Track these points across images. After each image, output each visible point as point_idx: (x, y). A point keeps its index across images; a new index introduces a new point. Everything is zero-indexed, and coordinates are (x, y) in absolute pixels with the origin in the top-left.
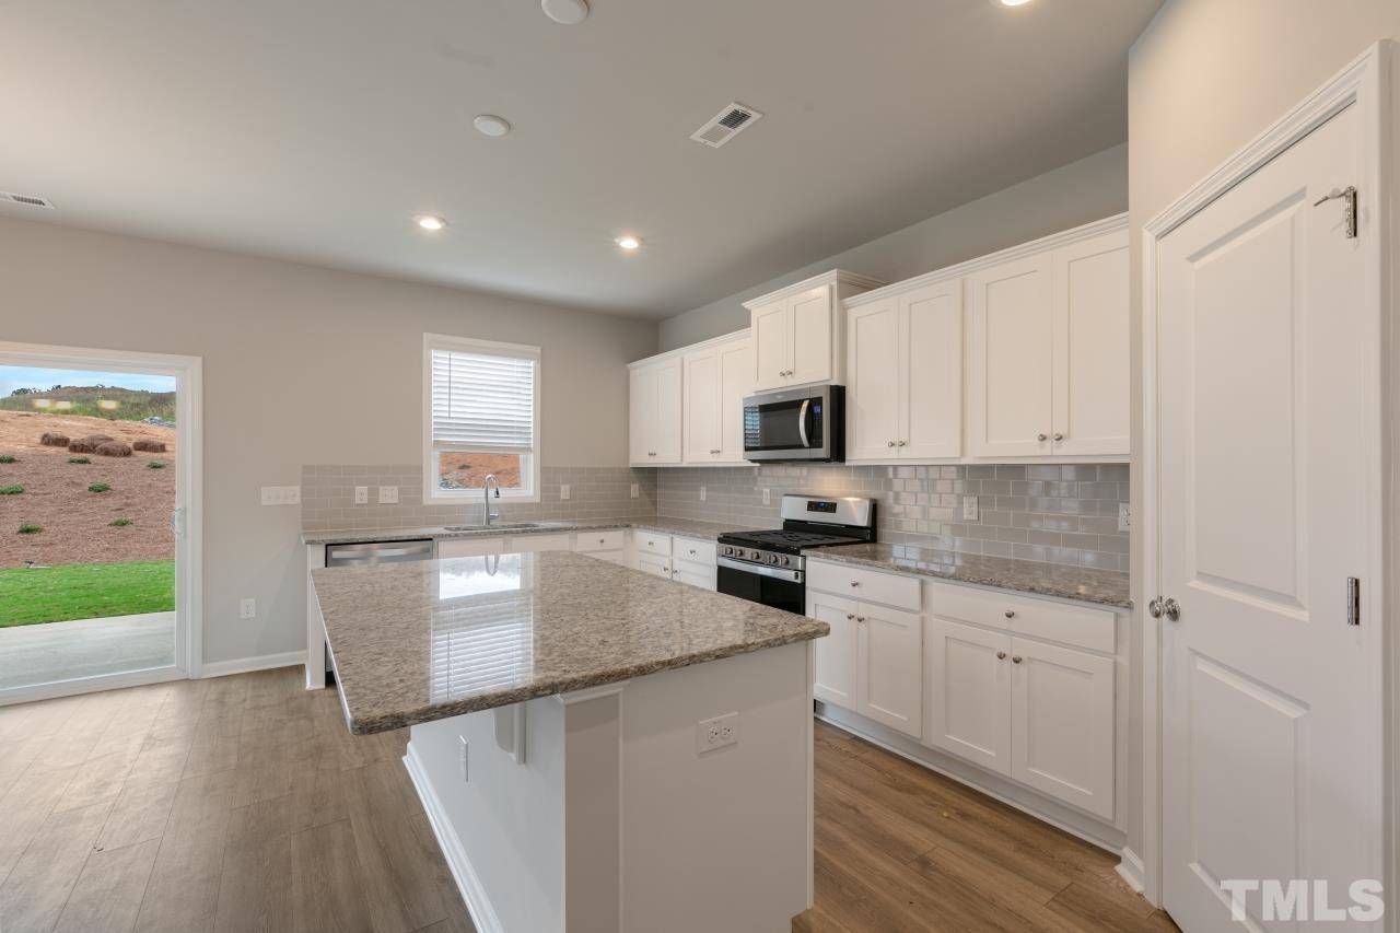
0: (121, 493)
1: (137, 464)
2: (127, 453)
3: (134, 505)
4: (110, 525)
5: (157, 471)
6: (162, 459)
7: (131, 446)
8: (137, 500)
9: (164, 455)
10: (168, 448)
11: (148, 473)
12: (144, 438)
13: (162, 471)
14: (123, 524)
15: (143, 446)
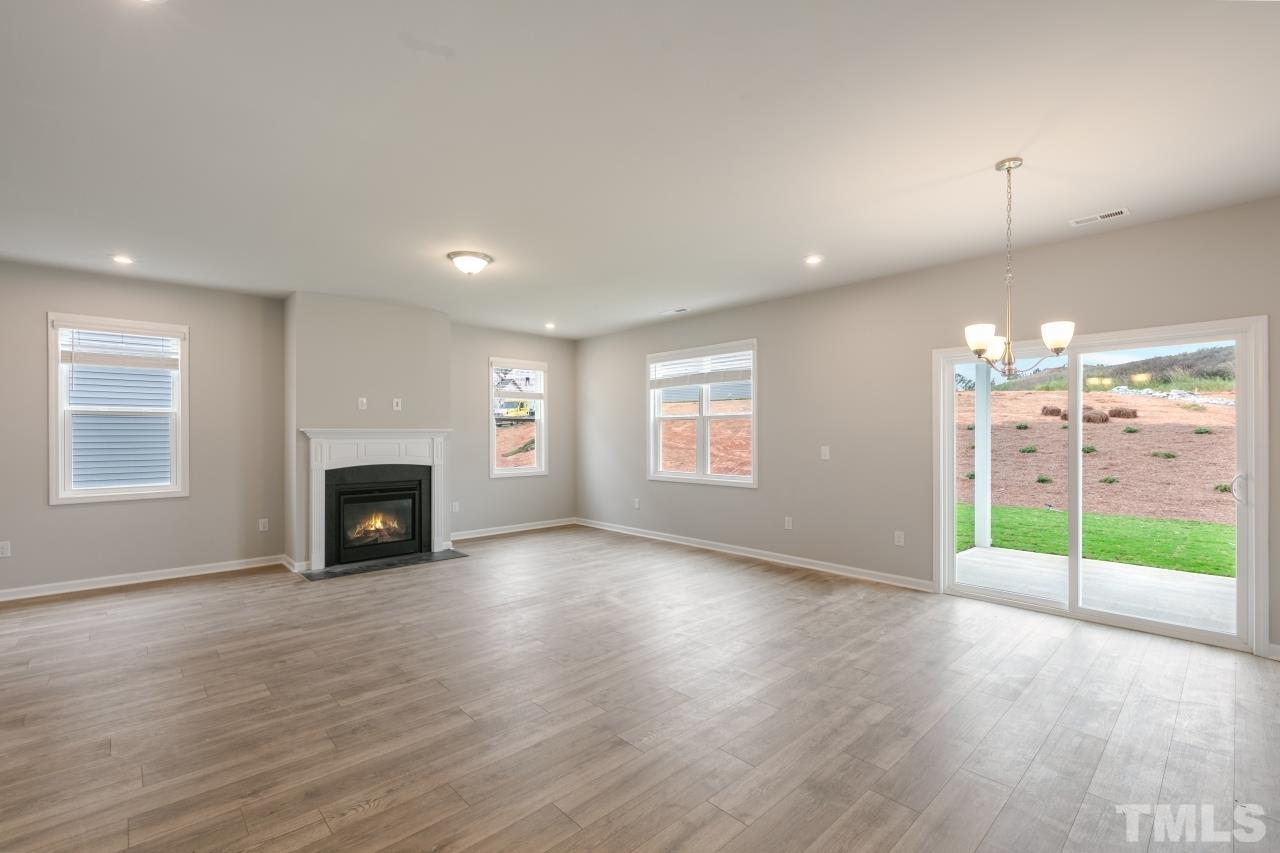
0: (1105, 454)
1: (1115, 429)
2: (1105, 420)
3: (1116, 465)
4: (1101, 481)
5: (1133, 435)
6: (1135, 424)
7: (1107, 413)
8: (1119, 461)
9: (1136, 420)
10: (1139, 414)
11: (1124, 437)
12: (1115, 406)
13: (1137, 435)
14: (1111, 482)
15: (1117, 414)
